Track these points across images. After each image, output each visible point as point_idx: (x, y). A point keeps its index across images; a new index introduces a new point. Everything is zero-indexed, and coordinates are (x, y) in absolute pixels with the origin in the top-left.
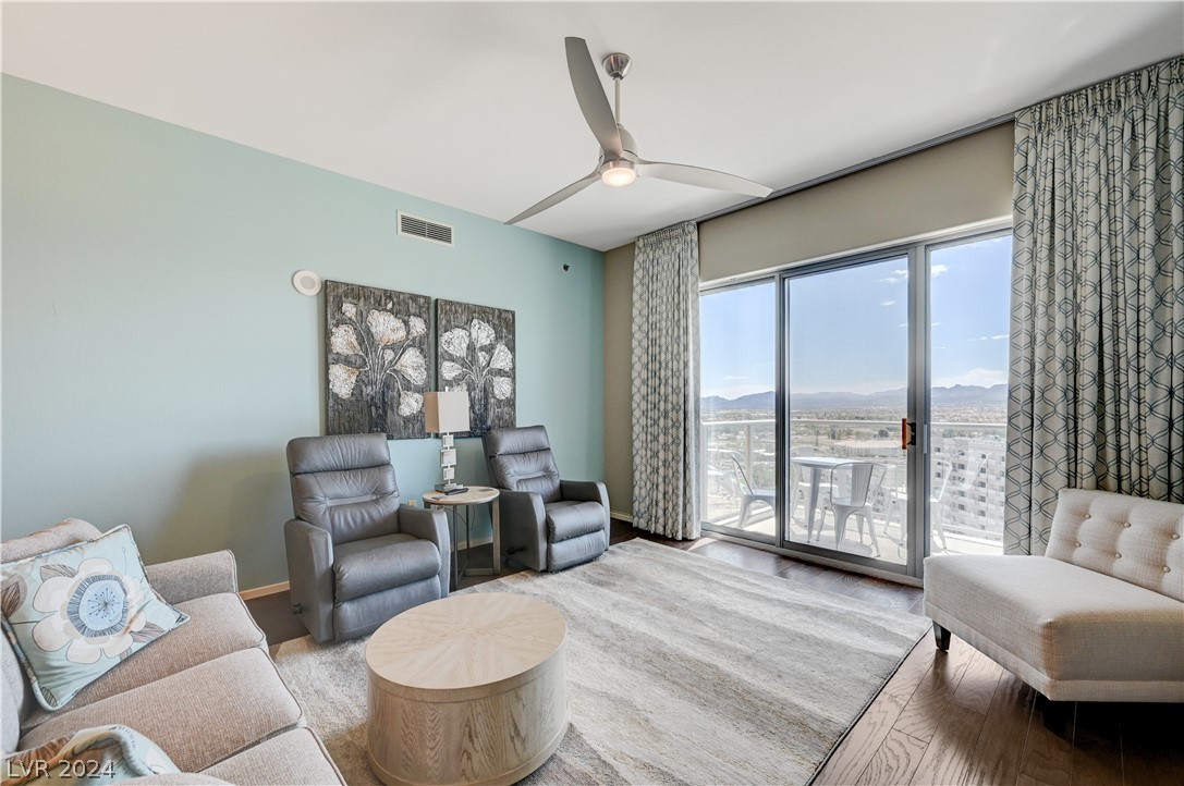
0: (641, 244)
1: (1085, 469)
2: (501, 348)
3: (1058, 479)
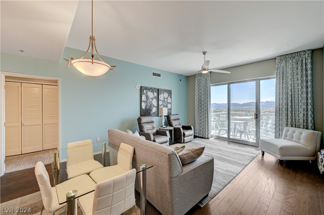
0: (197, 75)
1: (289, 123)
2: (169, 98)
3: (284, 125)
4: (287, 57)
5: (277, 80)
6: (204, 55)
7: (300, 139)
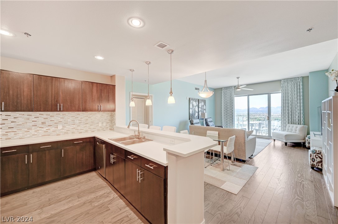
0: (223, 88)
1: (290, 122)
2: (204, 106)
3: (287, 123)
4: (288, 80)
5: (282, 94)
6: (237, 79)
7: (296, 131)
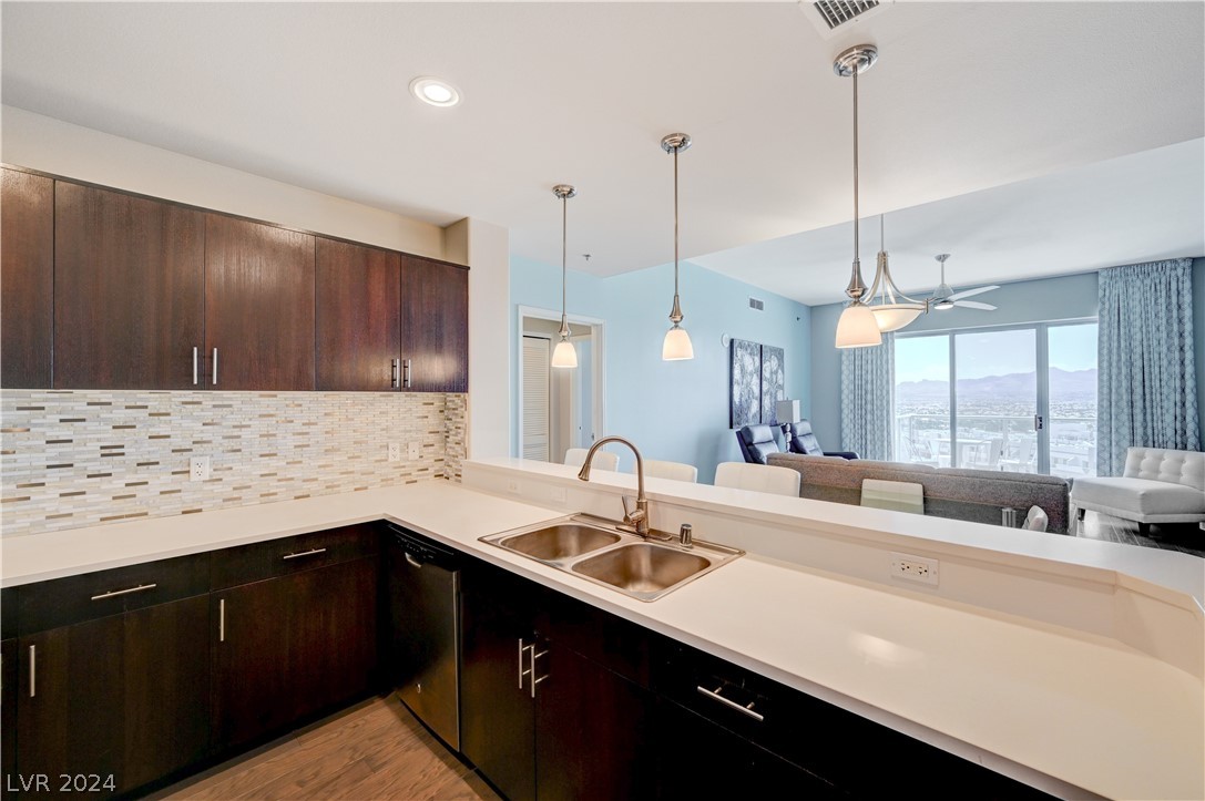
4: (1129, 271)
5: (1101, 329)
6: (940, 263)
7: (1179, 474)
